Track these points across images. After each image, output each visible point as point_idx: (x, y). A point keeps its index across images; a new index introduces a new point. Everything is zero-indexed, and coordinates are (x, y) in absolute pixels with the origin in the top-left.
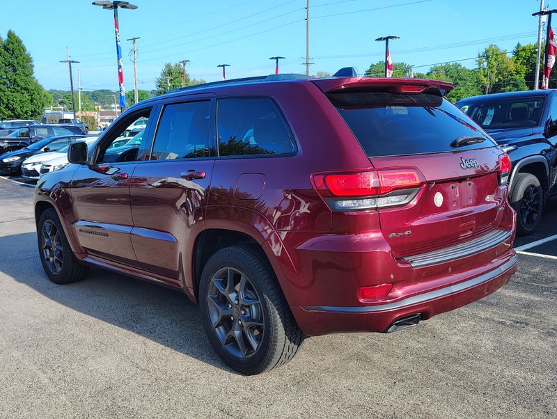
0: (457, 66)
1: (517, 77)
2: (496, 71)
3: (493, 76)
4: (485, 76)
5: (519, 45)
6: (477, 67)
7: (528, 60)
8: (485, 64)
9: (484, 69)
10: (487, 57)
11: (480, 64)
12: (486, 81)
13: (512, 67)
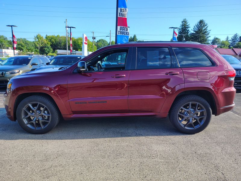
0: (25, 39)
1: (48, 45)
2: (41, 43)
3: (40, 44)
4: (38, 44)
5: (47, 35)
6: (34, 40)
7: (50, 40)
8: (37, 40)
9: (37, 42)
10: (38, 38)
11: (35, 40)
12: (38, 46)
13: (46, 42)
